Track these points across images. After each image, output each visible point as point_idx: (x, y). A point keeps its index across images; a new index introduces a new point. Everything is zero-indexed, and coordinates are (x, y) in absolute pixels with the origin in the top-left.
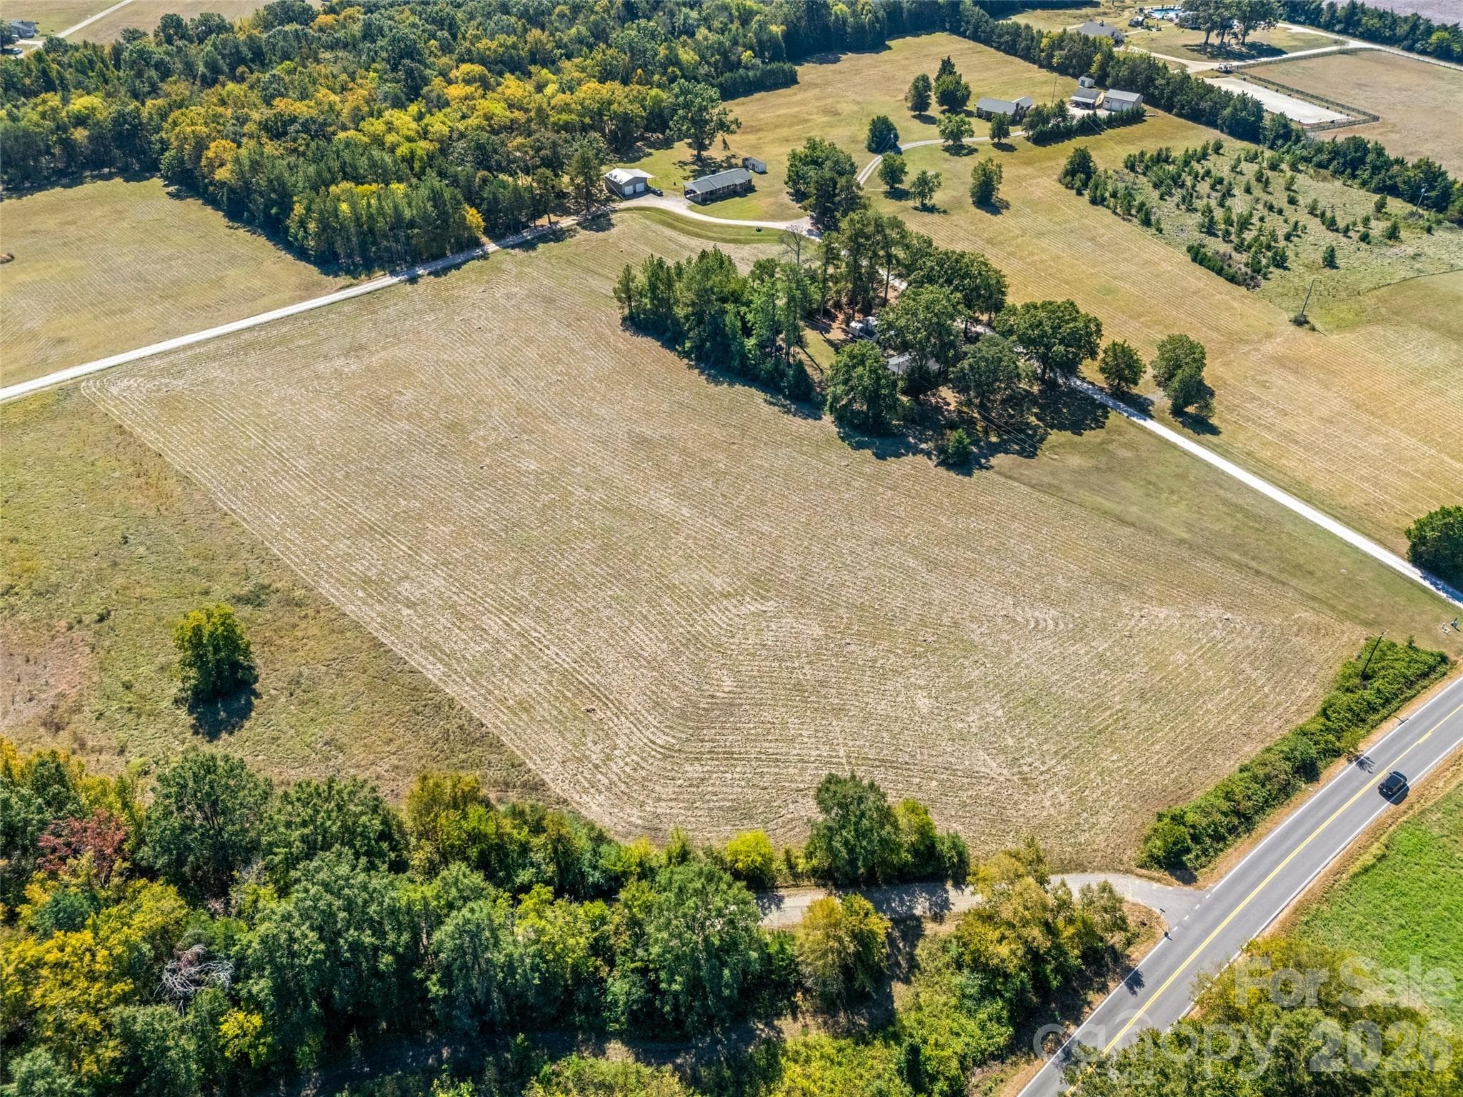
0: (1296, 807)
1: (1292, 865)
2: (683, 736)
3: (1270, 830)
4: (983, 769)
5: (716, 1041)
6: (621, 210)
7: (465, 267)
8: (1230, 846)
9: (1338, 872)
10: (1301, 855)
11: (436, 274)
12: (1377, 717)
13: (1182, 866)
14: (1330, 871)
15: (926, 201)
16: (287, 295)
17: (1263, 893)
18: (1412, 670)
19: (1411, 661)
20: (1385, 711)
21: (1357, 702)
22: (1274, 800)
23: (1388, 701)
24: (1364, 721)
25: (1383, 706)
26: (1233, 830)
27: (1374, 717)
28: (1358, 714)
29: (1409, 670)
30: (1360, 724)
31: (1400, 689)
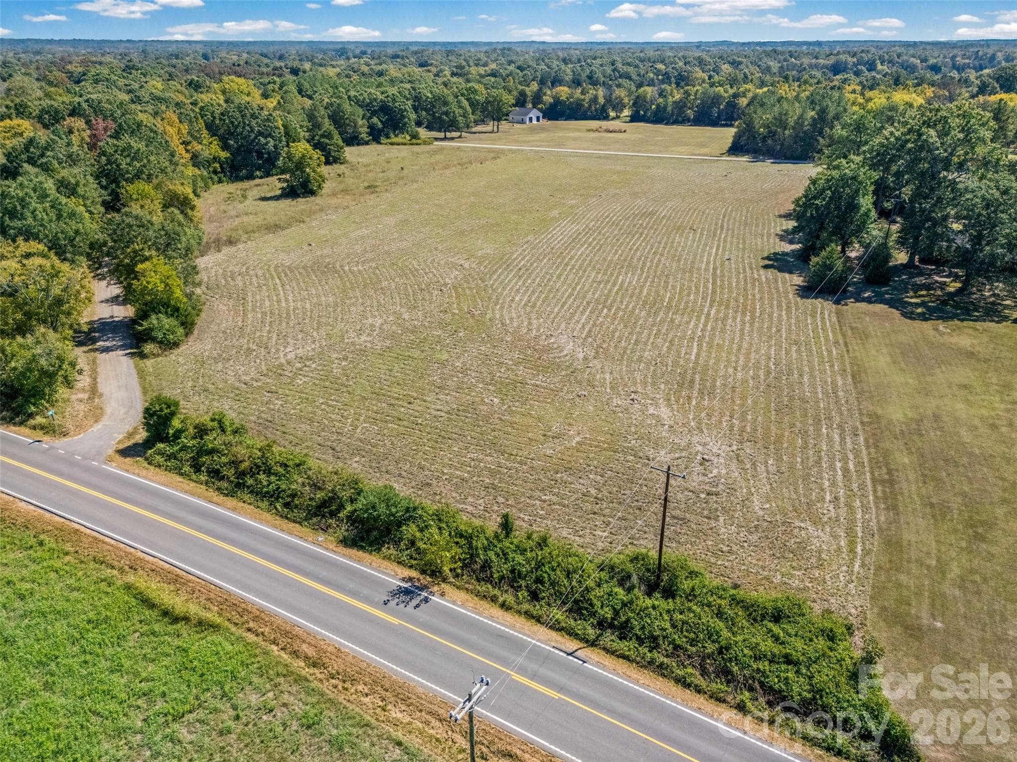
9: (135, 567)
12: (562, 618)
13: (150, 448)
14: (137, 559)
18: (764, 665)
19: (796, 663)
20: (591, 633)
21: (568, 575)
22: (286, 505)
23: (623, 630)
24: (535, 596)
25: (601, 624)
26: (215, 474)
27: (558, 614)
28: (539, 580)
29: (757, 658)
30: (523, 594)
31: (677, 647)
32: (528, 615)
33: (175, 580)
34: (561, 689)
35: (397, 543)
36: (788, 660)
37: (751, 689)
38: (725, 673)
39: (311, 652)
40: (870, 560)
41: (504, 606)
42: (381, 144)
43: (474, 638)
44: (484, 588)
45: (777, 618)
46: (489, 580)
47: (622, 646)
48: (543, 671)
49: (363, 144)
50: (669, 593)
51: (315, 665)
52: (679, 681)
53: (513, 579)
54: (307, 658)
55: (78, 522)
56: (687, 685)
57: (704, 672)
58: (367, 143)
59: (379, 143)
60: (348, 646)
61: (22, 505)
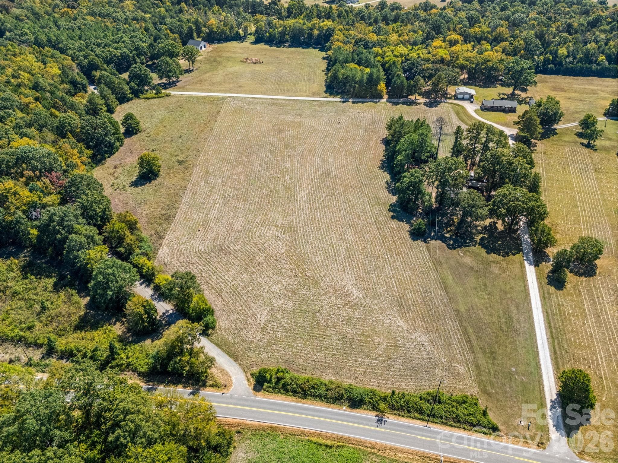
0: (329, 407)
1: (294, 417)
2: (207, 251)
3: (306, 404)
4: (259, 316)
5: (102, 315)
6: (448, 103)
7: (366, 103)
8: (286, 395)
9: (304, 434)
10: (301, 418)
11: (353, 102)
12: (418, 416)
13: (262, 385)
14: (303, 431)
15: (592, 142)
16: (307, 94)
17: (269, 413)
18: (466, 417)
19: (472, 414)
20: (427, 418)
21: (415, 403)
22: (325, 398)
23: (434, 416)
24: (409, 412)
25: (428, 415)
26: (294, 392)
27: (417, 415)
28: (409, 407)
29: (465, 416)
30: (406, 411)
31: (447, 417)
32: (410, 417)
33: (318, 435)
34: (430, 437)
35: (366, 404)
36: (470, 414)
37: (465, 423)
38: (459, 421)
39: (370, 446)
40: (474, 374)
41: (403, 416)
42: (141, 99)
43: (403, 429)
44: (395, 412)
45: (464, 402)
46: (395, 409)
47: (434, 420)
48: (424, 434)
49: (130, 100)
50: (440, 403)
51: (373, 448)
52: (450, 426)
53: (402, 408)
54: (370, 447)
55: (273, 424)
56: (452, 426)
57: (455, 422)
58: (132, 99)
59: (138, 97)
60: (378, 441)
61: (248, 422)
